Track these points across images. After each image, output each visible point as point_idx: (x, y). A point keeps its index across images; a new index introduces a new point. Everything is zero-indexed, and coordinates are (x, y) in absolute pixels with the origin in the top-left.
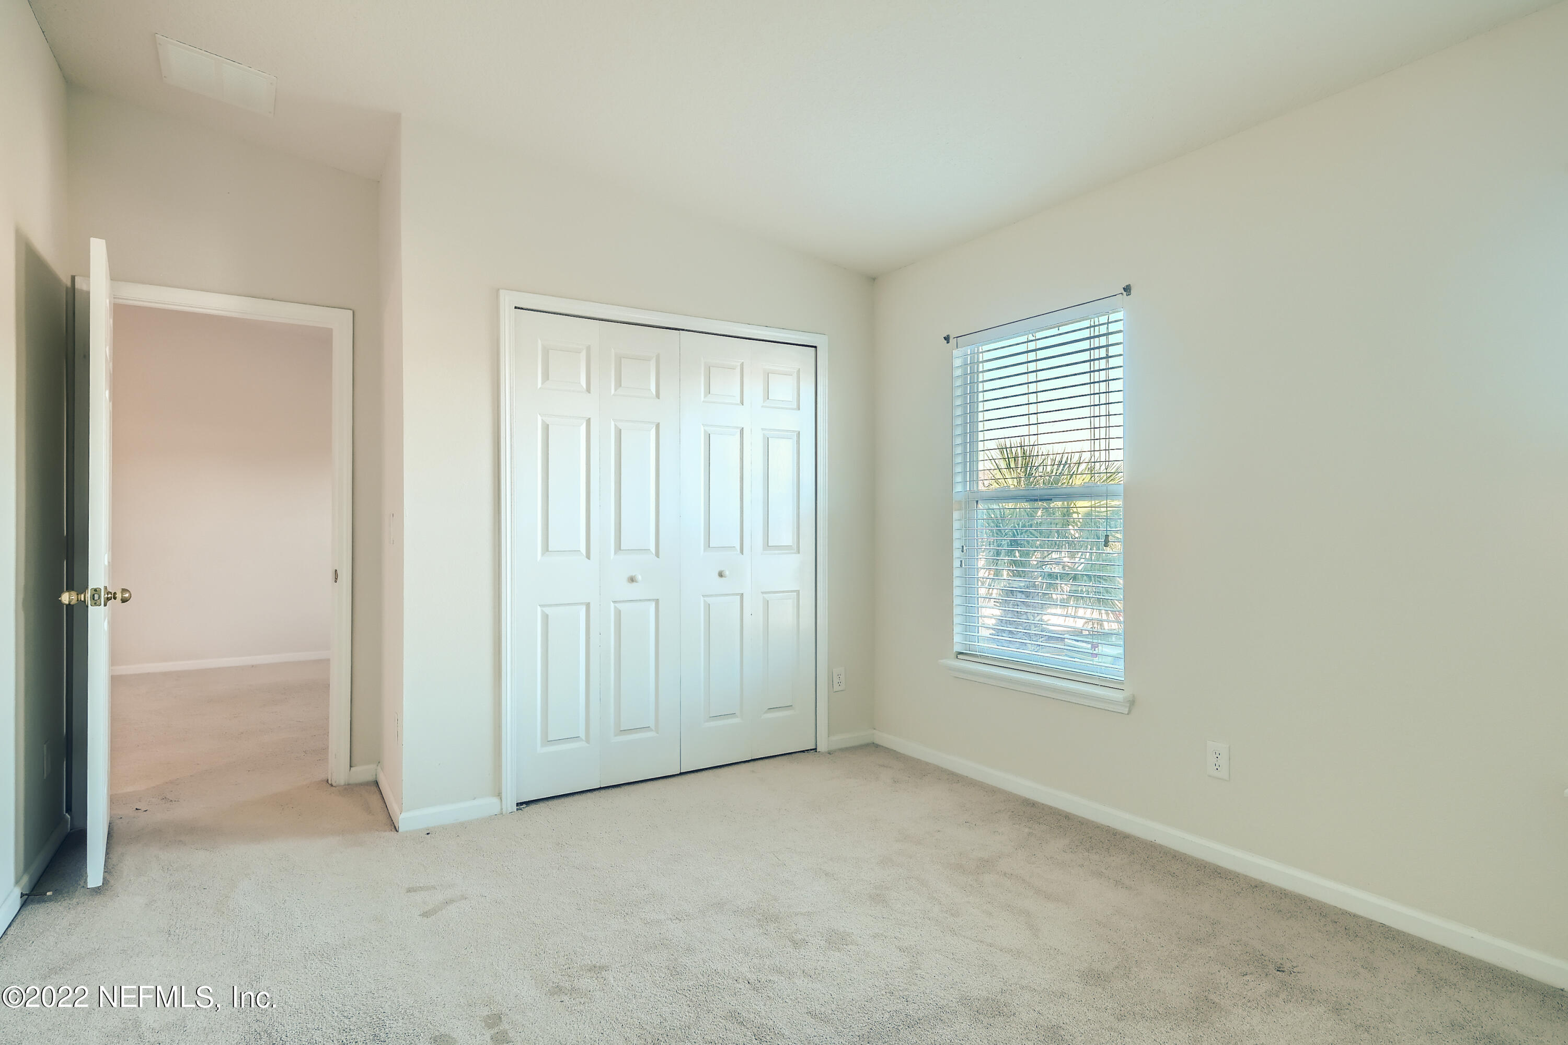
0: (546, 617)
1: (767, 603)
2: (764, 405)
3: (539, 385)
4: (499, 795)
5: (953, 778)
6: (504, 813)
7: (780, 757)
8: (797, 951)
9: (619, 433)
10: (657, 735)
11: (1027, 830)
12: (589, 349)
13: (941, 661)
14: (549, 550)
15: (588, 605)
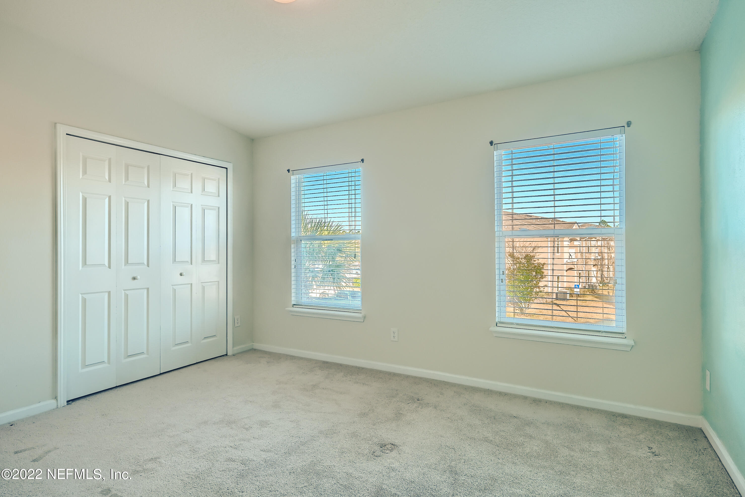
0: (84, 300)
1: (203, 288)
2: (202, 194)
3: (81, 177)
4: (56, 398)
5: (292, 358)
6: (59, 406)
7: (210, 360)
8: (248, 431)
9: (127, 204)
10: (148, 356)
11: (327, 372)
12: (110, 160)
13: (286, 309)
14: (87, 264)
15: (109, 293)
